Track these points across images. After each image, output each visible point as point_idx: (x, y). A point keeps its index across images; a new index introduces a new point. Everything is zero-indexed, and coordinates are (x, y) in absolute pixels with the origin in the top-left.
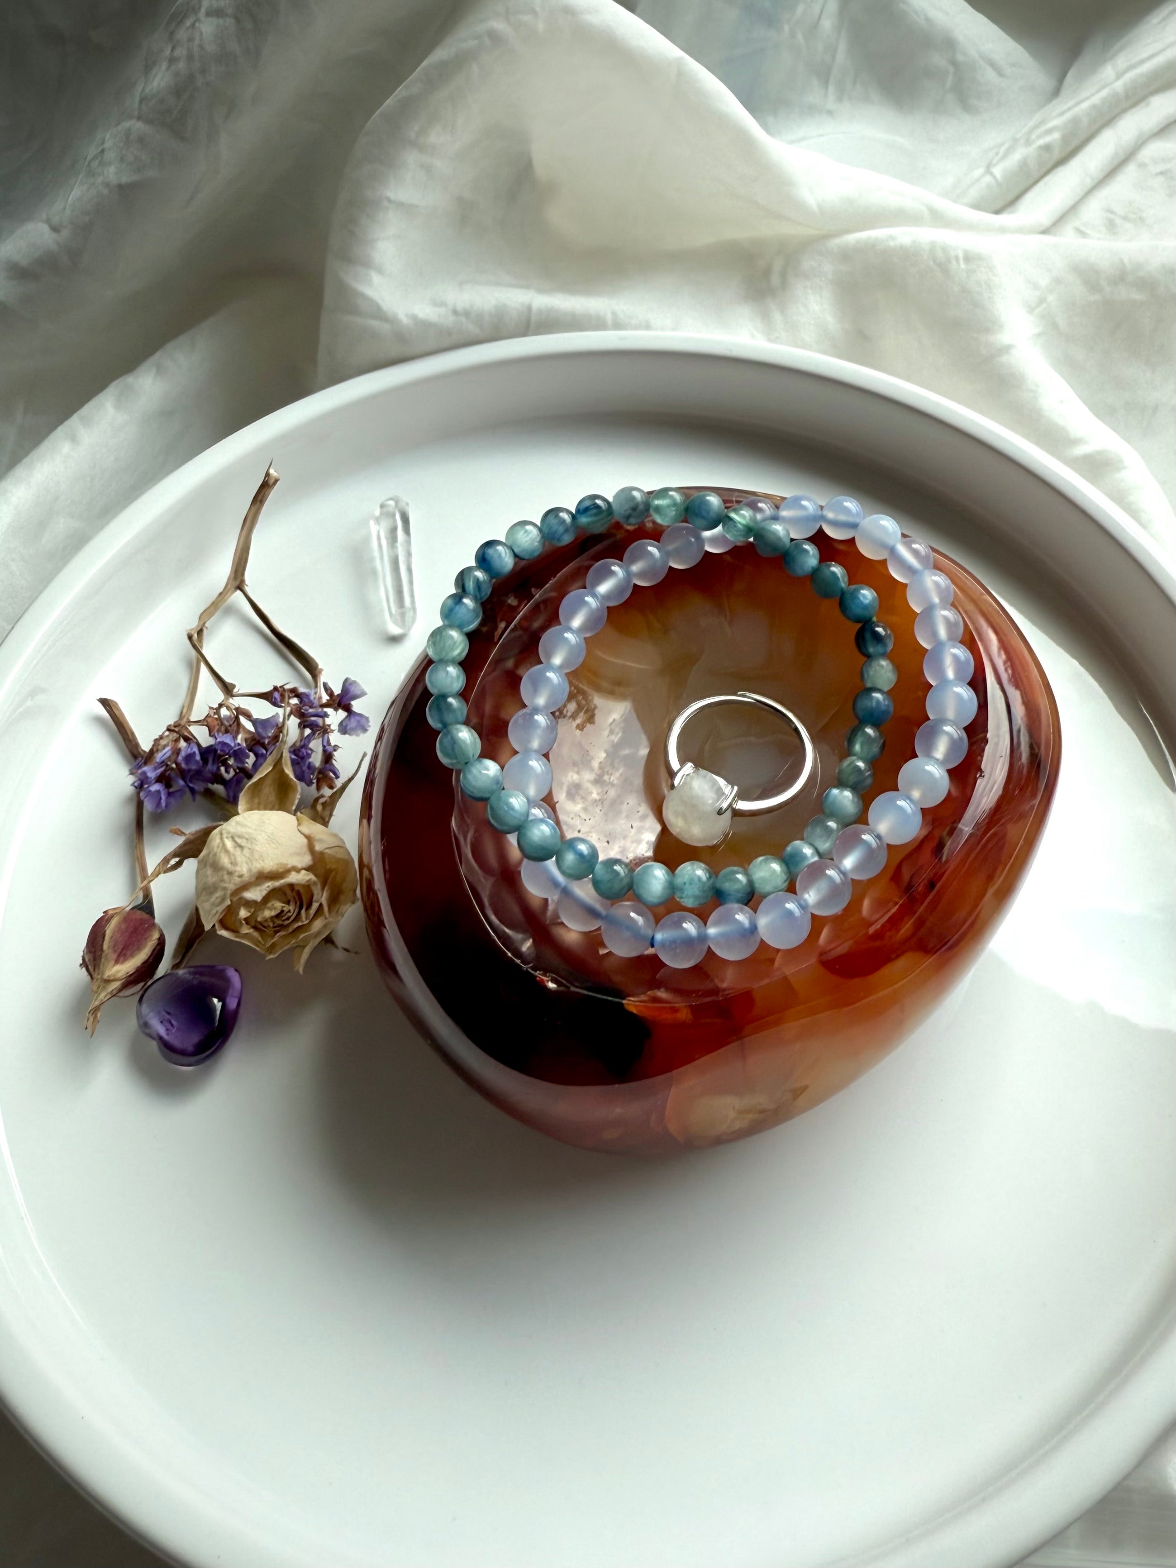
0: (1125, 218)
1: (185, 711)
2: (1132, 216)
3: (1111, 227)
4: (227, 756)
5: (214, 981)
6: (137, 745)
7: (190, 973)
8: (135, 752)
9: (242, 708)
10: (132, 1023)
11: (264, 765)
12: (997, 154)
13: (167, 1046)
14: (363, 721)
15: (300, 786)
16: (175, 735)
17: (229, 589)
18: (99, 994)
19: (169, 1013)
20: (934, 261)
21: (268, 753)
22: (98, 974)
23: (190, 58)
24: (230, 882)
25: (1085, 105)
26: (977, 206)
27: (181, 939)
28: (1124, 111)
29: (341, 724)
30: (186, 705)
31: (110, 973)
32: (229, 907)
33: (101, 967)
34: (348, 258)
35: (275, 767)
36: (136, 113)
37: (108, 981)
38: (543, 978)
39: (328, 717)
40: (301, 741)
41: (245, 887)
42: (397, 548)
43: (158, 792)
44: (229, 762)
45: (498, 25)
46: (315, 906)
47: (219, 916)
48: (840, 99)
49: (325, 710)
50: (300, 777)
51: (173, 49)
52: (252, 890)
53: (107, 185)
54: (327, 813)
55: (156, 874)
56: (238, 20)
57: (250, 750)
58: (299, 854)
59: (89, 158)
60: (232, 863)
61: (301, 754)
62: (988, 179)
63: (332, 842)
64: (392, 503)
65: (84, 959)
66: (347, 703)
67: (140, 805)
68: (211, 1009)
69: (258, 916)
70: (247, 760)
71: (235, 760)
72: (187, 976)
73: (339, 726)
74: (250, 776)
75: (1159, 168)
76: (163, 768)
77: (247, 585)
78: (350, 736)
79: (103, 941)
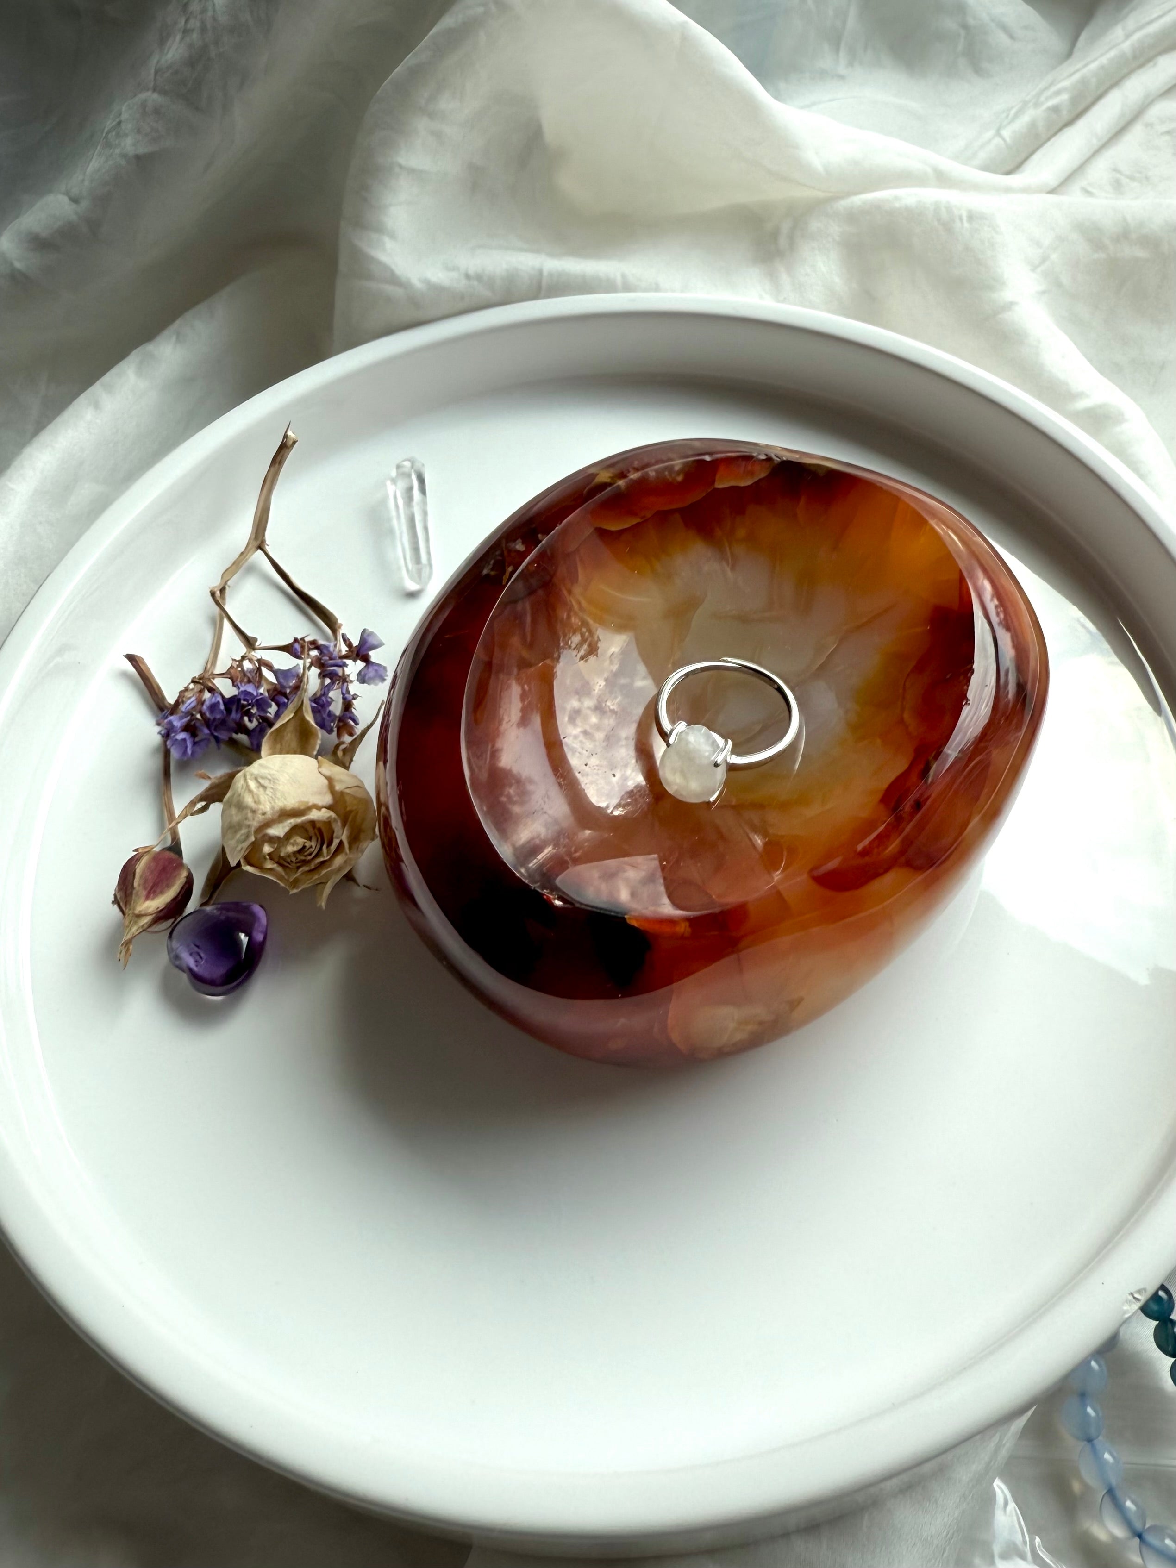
0: (1132, 178)
1: (209, 666)
2: (1137, 175)
3: (1118, 187)
4: (250, 707)
5: (241, 916)
6: (163, 698)
7: (218, 909)
8: (162, 705)
9: (264, 660)
10: (163, 958)
11: (286, 712)
12: (1007, 117)
13: (195, 977)
14: (381, 670)
15: (320, 733)
16: (199, 687)
17: (251, 549)
18: (130, 929)
19: (198, 947)
20: (939, 220)
21: (290, 702)
22: (130, 910)
23: (203, 30)
24: (254, 819)
25: (1093, 66)
26: (986, 168)
27: (208, 879)
28: (1132, 71)
29: (359, 674)
30: (210, 661)
31: (141, 909)
32: (253, 843)
33: (132, 903)
34: (361, 224)
35: (296, 713)
36: (152, 84)
37: (139, 916)
38: (550, 896)
39: (347, 667)
40: (321, 690)
41: (268, 824)
42: (413, 507)
43: (184, 740)
44: (252, 712)
46: (336, 842)
47: (244, 853)
48: (851, 64)
49: (345, 660)
50: (322, 725)
51: (187, 21)
52: (275, 826)
53: (124, 156)
54: (347, 759)
55: (184, 816)
57: (273, 700)
58: (320, 793)
59: (106, 130)
60: (255, 802)
61: (321, 702)
62: (998, 141)
63: (351, 782)
64: (408, 463)
65: (115, 896)
66: (365, 653)
67: (167, 754)
68: (238, 942)
69: (280, 852)
70: (269, 710)
71: (258, 709)
72: (215, 911)
73: (357, 676)
74: (271, 724)
75: (1164, 128)
76: (189, 718)
77: (268, 545)
78: (369, 686)
79: (134, 879)
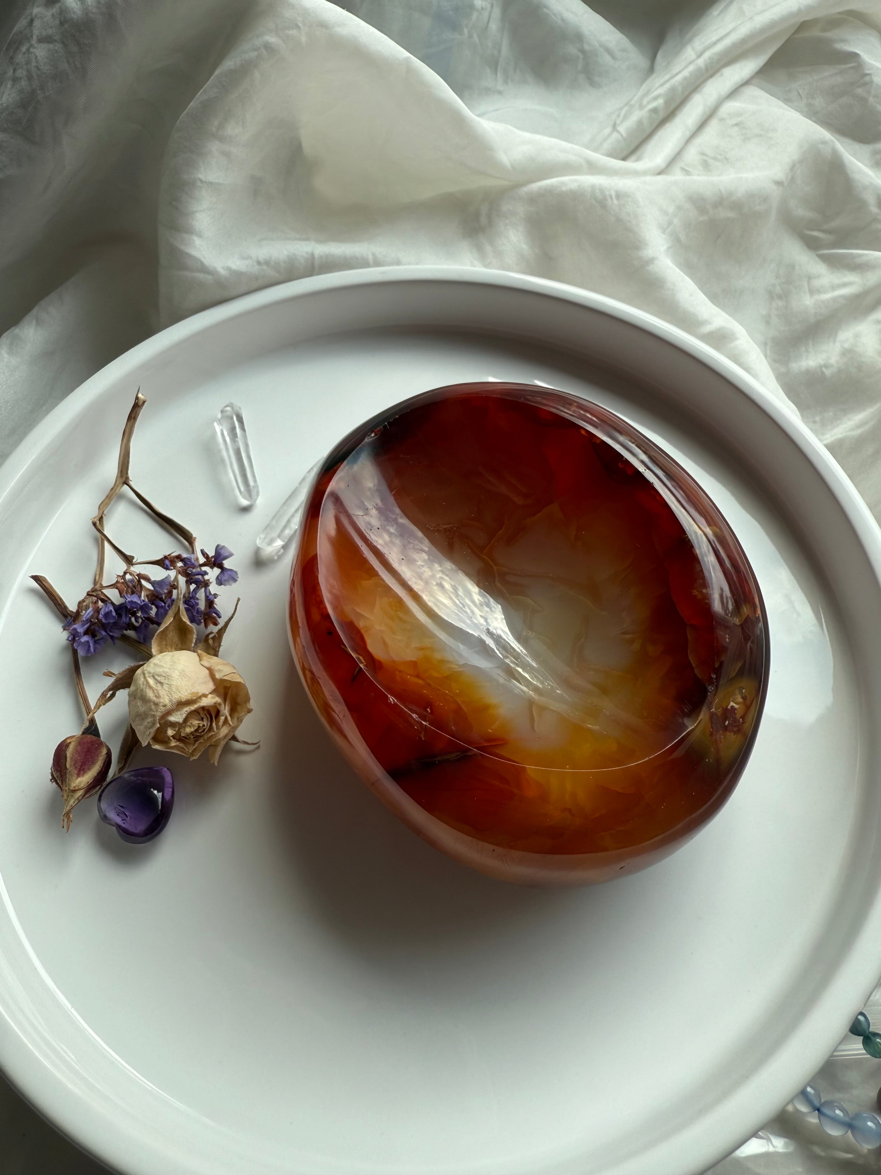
0: (715, 159)
1: (97, 578)
2: (719, 157)
3: (706, 166)
4: (135, 610)
5: (152, 778)
6: (66, 607)
7: (134, 775)
8: (65, 613)
9: (142, 573)
11: (166, 616)
12: (619, 116)
13: (125, 833)
14: (233, 574)
15: (193, 626)
16: (95, 599)
17: (118, 486)
18: (69, 802)
19: (122, 807)
20: (595, 199)
21: (167, 607)
22: (66, 786)
23: (30, 78)
24: (156, 710)
25: (679, 78)
26: (612, 154)
27: (122, 749)
28: (705, 81)
29: (217, 578)
30: (98, 573)
31: (75, 785)
32: (158, 729)
33: (67, 780)
34: (174, 227)
35: (174, 618)
37: (74, 791)
39: (207, 574)
40: (190, 593)
41: (169, 713)
42: (237, 442)
43: (88, 642)
44: (138, 614)
45: (272, 39)
46: (222, 718)
47: (152, 735)
48: (506, 82)
49: (204, 569)
50: (194, 621)
51: (15, 70)
52: (174, 714)
54: (216, 644)
55: (98, 707)
56: (65, 45)
57: (152, 604)
58: (204, 683)
60: (156, 696)
61: (191, 603)
62: (615, 135)
63: (227, 670)
64: (228, 408)
65: (52, 775)
66: (220, 562)
67: (75, 652)
68: (154, 798)
69: (181, 732)
70: (151, 612)
71: (142, 612)
72: (132, 777)
73: (216, 580)
74: (157, 625)
75: (734, 121)
76: (89, 624)
77: (131, 481)
78: (225, 587)
79: (66, 761)
